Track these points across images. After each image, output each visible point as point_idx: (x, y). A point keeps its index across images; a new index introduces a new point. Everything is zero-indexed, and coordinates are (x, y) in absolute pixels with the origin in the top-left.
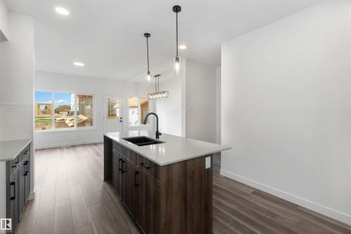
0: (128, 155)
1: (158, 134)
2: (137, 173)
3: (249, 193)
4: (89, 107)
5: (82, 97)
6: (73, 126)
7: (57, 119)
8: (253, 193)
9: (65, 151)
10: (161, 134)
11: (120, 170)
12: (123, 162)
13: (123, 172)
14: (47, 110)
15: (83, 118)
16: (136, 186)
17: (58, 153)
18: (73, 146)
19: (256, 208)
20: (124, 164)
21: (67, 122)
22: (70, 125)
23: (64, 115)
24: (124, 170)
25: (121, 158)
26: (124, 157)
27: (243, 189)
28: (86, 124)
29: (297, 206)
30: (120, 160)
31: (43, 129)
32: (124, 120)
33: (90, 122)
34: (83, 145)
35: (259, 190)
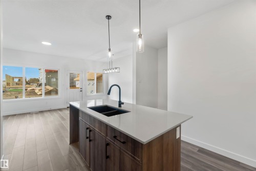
0: (97, 125)
1: (120, 103)
2: (107, 144)
3: (196, 151)
4: (54, 80)
5: (49, 72)
6: (41, 94)
7: (29, 89)
8: (199, 151)
9: (35, 116)
10: (123, 103)
11: (87, 138)
12: (90, 131)
13: (90, 141)
14: (20, 82)
15: (50, 88)
16: (107, 157)
17: (28, 118)
18: (42, 112)
19: (207, 167)
20: (91, 132)
21: (36, 91)
22: (38, 94)
23: (34, 87)
24: (91, 139)
25: (88, 126)
26: (92, 127)
27: (189, 148)
28: (52, 93)
29: (239, 162)
30: (87, 129)
31: (16, 97)
32: (83, 90)
33: (56, 92)
34: (50, 111)
35: (203, 149)
